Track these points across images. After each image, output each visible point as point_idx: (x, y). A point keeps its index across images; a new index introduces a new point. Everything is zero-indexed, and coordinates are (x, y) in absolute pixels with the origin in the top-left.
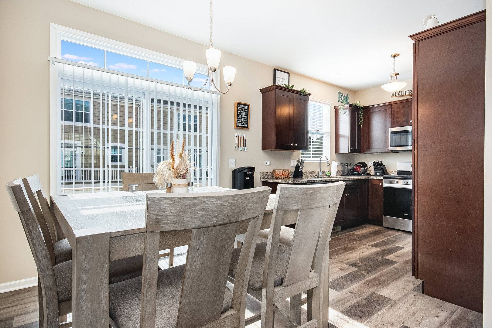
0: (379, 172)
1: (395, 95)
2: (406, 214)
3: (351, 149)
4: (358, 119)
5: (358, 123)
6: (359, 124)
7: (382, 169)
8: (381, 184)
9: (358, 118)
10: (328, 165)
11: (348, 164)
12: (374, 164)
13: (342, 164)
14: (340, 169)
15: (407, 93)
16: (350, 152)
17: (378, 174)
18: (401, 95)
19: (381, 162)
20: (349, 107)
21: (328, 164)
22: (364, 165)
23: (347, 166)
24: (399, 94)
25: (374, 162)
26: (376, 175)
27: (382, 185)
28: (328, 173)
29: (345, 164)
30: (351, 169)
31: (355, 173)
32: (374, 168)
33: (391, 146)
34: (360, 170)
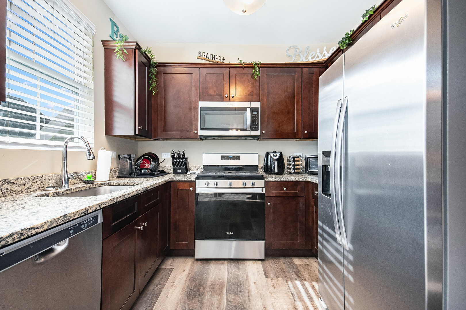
0: (179, 169)
1: (202, 57)
2: (230, 233)
3: (138, 128)
4: (149, 80)
5: (149, 87)
6: (150, 89)
7: (185, 164)
8: (191, 189)
9: (150, 78)
10: (91, 157)
11: (130, 155)
12: (173, 157)
13: (119, 156)
14: (115, 166)
15: (216, 58)
16: (137, 133)
17: (179, 171)
18: (209, 58)
19: (183, 152)
20: (135, 49)
21: (90, 155)
22: (155, 158)
23: (130, 159)
24: (207, 57)
25: (173, 152)
26: (175, 173)
27: (194, 190)
28: (89, 177)
29: (126, 156)
30: (135, 165)
31: (143, 171)
32: (173, 163)
33: (202, 129)
34: (148, 166)
